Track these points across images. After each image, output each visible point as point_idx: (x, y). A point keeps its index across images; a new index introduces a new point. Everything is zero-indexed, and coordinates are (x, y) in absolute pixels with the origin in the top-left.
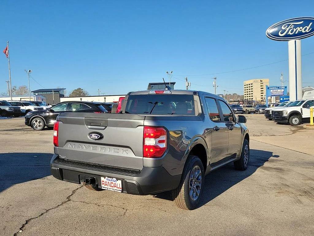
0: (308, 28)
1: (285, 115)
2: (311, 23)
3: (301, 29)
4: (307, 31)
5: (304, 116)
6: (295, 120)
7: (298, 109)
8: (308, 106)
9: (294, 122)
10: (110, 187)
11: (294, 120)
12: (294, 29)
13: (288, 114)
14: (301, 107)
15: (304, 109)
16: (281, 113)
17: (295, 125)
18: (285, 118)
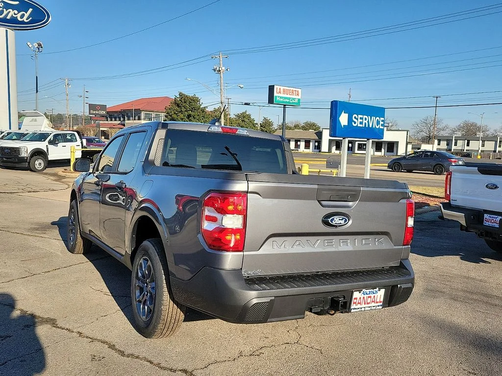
0: (27, 15)
1: (24, 154)
2: (31, 10)
3: (15, 14)
4: (25, 19)
5: (50, 158)
6: (39, 163)
7: (42, 145)
8: (57, 142)
9: (37, 166)
10: (365, 306)
11: (37, 162)
12: (4, 10)
13: (28, 153)
14: (46, 142)
15: (51, 147)
16: (16, 150)
17: (39, 171)
18: (23, 160)
